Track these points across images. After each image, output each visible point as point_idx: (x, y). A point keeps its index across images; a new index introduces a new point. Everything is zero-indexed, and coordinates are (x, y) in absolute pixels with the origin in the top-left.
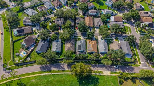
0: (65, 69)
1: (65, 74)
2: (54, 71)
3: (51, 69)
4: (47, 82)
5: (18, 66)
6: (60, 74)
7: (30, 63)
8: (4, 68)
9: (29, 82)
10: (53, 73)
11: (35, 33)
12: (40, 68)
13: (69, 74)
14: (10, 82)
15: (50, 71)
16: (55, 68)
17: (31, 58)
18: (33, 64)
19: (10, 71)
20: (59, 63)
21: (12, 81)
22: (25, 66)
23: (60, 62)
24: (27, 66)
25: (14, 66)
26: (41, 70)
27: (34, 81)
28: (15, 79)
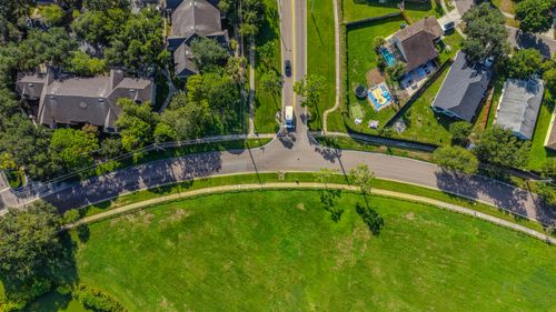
0: (525, 213)
1: (524, 234)
2: (484, 209)
3: (476, 196)
4: (454, 238)
5: (358, 141)
6: (506, 228)
7: (404, 144)
8: (310, 130)
9: (394, 216)
10: (479, 215)
11: (434, 6)
12: (438, 176)
13: (536, 238)
14: (331, 191)
15: (471, 203)
16: (491, 195)
17: (408, 123)
18: (415, 153)
19: (332, 150)
20: (508, 181)
21: (339, 191)
22: (384, 148)
23: (514, 179)
24: (390, 152)
25: (347, 135)
26: (440, 187)
27: (410, 217)
28: (346, 187)
